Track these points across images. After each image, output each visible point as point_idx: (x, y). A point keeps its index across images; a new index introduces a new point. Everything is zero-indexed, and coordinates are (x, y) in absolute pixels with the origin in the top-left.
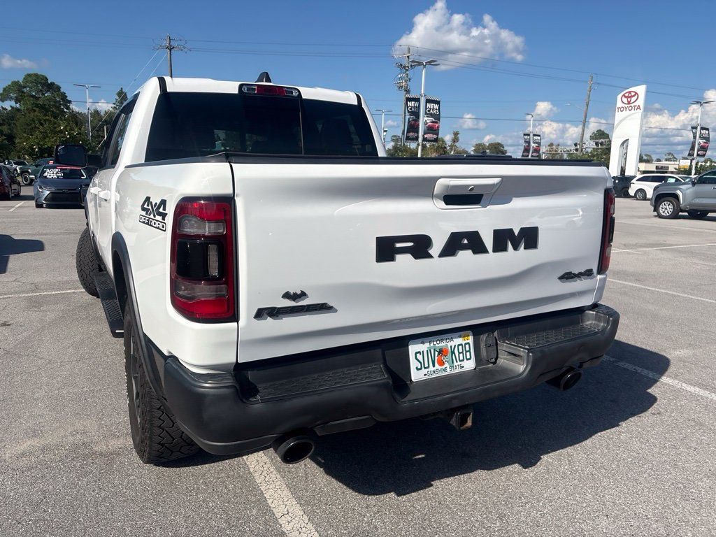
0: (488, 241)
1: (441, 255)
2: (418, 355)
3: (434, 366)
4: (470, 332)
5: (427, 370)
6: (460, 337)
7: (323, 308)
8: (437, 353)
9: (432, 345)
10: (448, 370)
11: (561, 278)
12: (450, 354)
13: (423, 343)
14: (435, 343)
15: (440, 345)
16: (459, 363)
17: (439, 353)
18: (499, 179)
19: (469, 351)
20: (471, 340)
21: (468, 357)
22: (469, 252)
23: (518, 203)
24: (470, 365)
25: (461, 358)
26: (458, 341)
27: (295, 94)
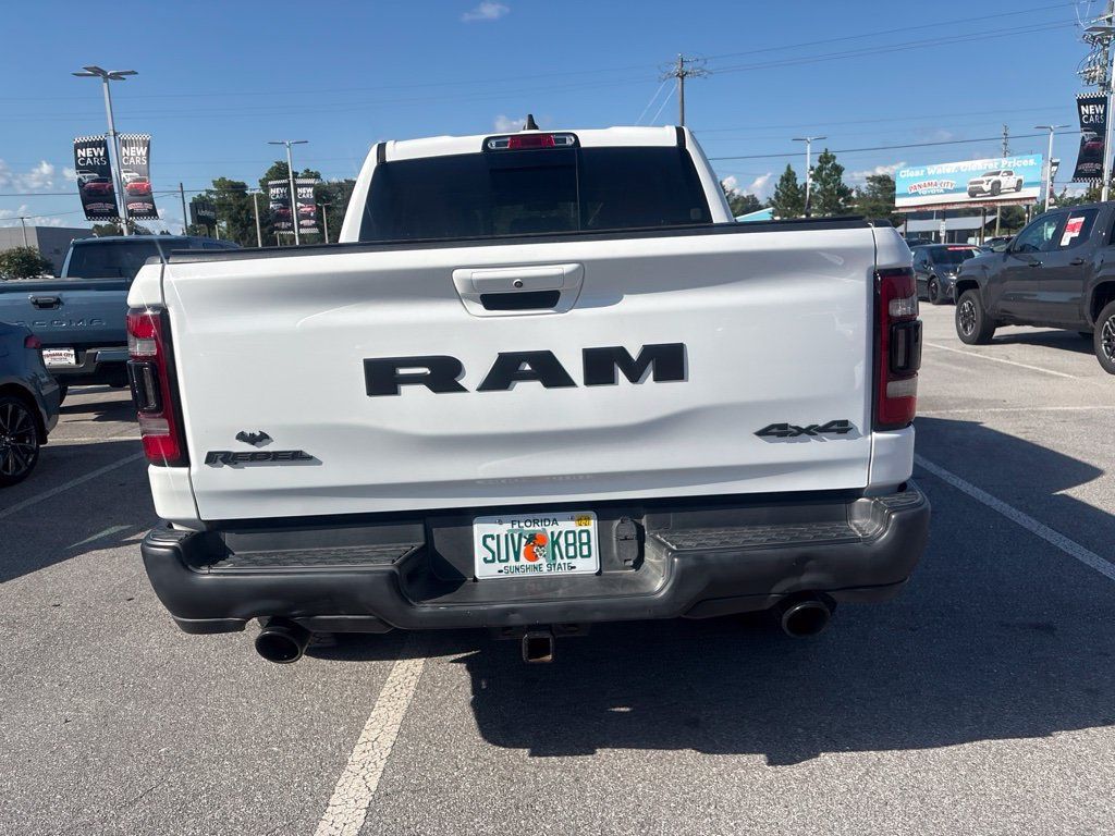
0: (575, 368)
1: (484, 387)
2: (489, 540)
3: (517, 559)
4: (592, 514)
5: (504, 564)
6: (572, 519)
7: (297, 457)
8: (524, 541)
9: (516, 527)
10: (545, 569)
11: (762, 433)
12: (549, 545)
13: (500, 522)
14: (522, 524)
15: (532, 528)
16: (566, 560)
17: (529, 540)
18: (575, 266)
19: (588, 543)
20: (592, 526)
21: (585, 552)
22: (538, 384)
24: (588, 566)
25: (571, 553)
26: (566, 525)
27: (570, 143)
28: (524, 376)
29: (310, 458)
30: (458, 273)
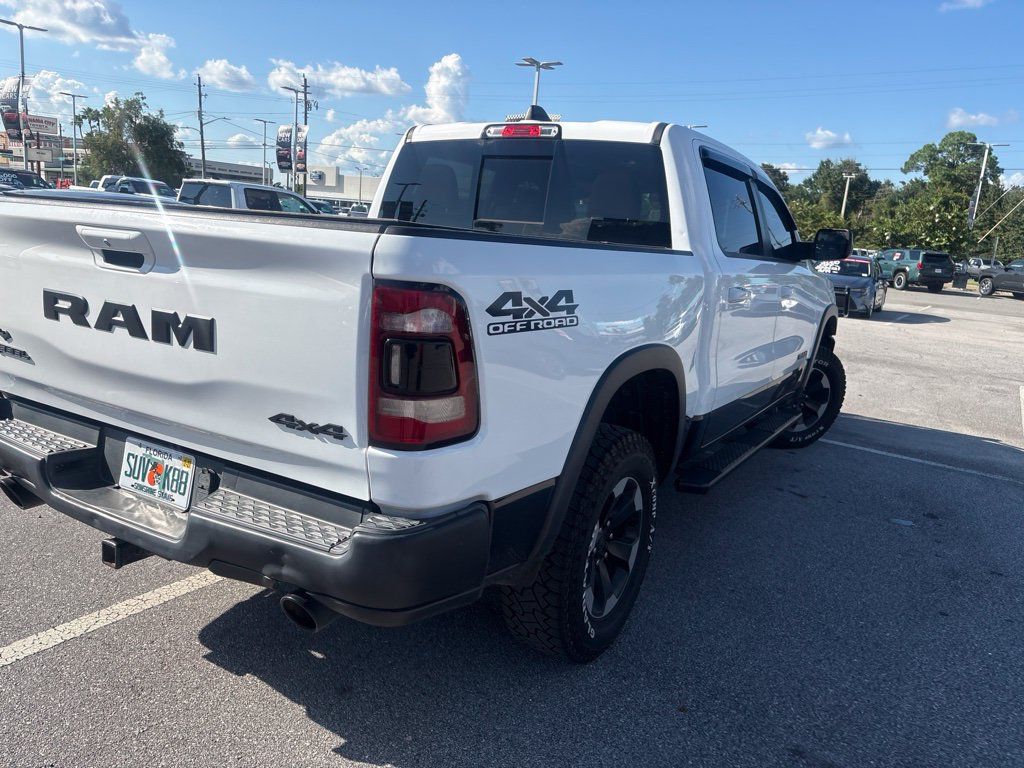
0: (147, 322)
1: (98, 326)
2: (131, 458)
3: (143, 480)
4: (193, 458)
5: (136, 481)
6: (180, 458)
7: (22, 355)
8: (150, 466)
9: (148, 452)
10: (157, 494)
12: (163, 475)
13: (140, 446)
14: (152, 452)
15: (156, 457)
16: (169, 492)
17: (153, 467)
18: (138, 233)
19: (185, 483)
20: (191, 470)
21: (182, 491)
22: (126, 331)
23: (186, 274)
24: (181, 502)
26: (176, 463)
27: (553, 134)
28: (119, 324)
29: (29, 358)
30: (78, 228)
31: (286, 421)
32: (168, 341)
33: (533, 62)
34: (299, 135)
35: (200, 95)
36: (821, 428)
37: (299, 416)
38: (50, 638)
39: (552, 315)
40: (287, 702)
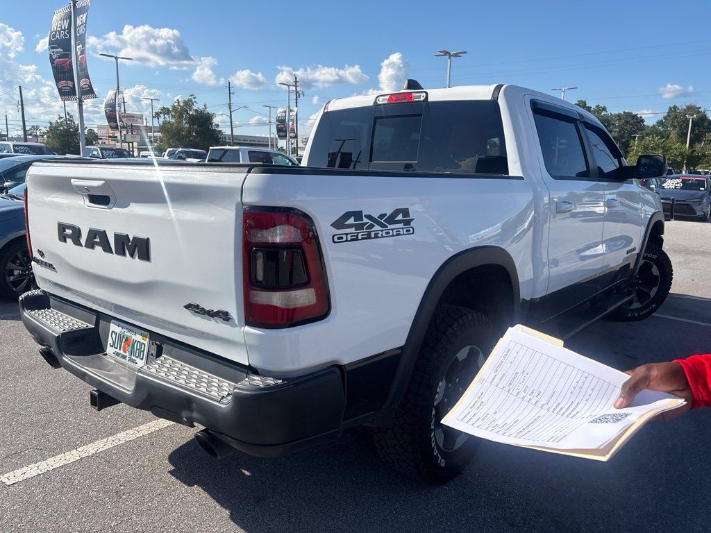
1: (86, 245)
2: (113, 334)
3: (120, 349)
4: (148, 334)
5: (116, 350)
6: (141, 335)
7: (50, 266)
8: (124, 340)
10: (128, 359)
12: (131, 346)
13: (119, 326)
14: (125, 331)
15: (127, 334)
16: (135, 358)
17: (126, 340)
18: (103, 182)
19: (144, 352)
20: (147, 342)
21: (142, 356)
23: (136, 209)
24: (141, 365)
25: (137, 354)
26: (138, 338)
27: (422, 99)
28: (98, 244)
29: (54, 268)
30: (72, 180)
31: (194, 308)
32: (124, 254)
33: (446, 53)
34: (291, 114)
35: (230, 93)
36: (654, 306)
37: (202, 306)
38: (72, 456)
39: (390, 227)
40: (218, 507)
